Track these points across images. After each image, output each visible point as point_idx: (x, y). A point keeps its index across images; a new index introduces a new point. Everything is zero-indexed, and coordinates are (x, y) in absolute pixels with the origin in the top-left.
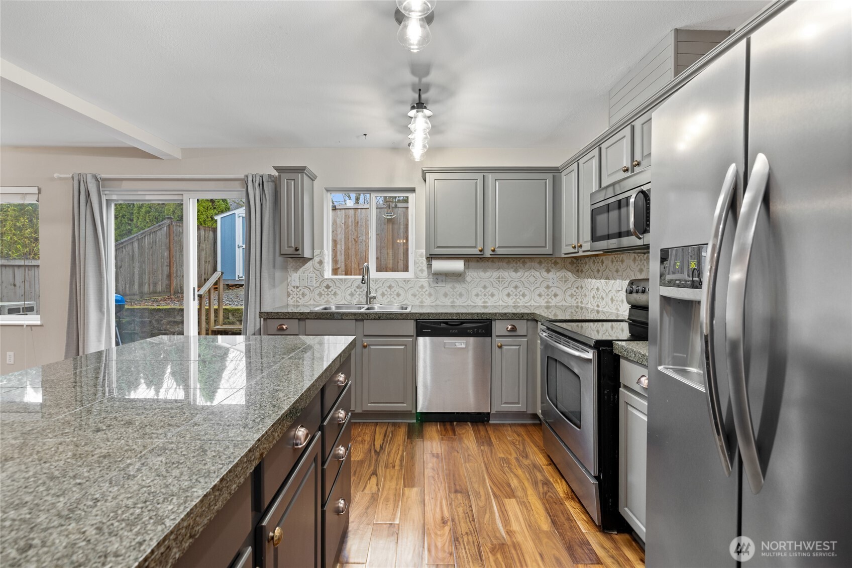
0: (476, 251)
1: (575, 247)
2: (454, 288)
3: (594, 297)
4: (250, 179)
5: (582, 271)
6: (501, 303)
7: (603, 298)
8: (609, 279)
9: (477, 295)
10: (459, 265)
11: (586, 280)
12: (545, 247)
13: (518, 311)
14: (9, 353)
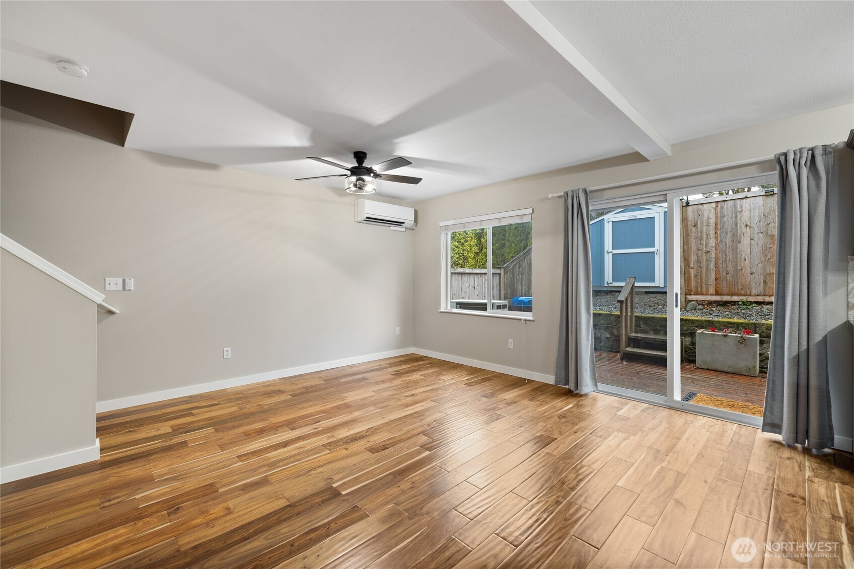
4: (791, 157)
14: (510, 340)
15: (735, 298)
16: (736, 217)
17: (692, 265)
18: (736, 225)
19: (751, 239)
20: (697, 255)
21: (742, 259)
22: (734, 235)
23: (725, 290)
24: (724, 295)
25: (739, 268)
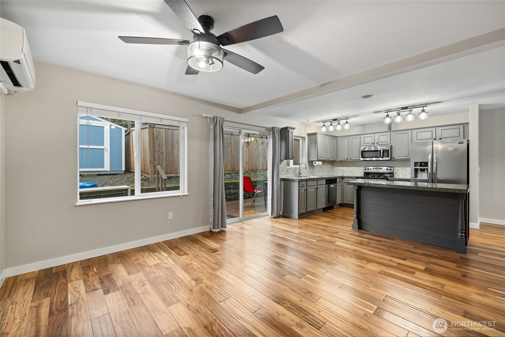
0: (325, 159)
1: (347, 159)
2: (313, 170)
3: (341, 172)
5: (334, 165)
6: (321, 175)
7: (345, 172)
8: (348, 167)
9: (317, 172)
10: (320, 163)
11: (336, 168)
12: (335, 158)
13: (334, 176)
14: (170, 213)
15: (173, 175)
16: (173, 137)
17: (156, 159)
18: (173, 141)
19: (178, 149)
20: (158, 154)
21: (175, 157)
22: (172, 146)
23: (169, 171)
24: (169, 174)
25: (174, 161)
